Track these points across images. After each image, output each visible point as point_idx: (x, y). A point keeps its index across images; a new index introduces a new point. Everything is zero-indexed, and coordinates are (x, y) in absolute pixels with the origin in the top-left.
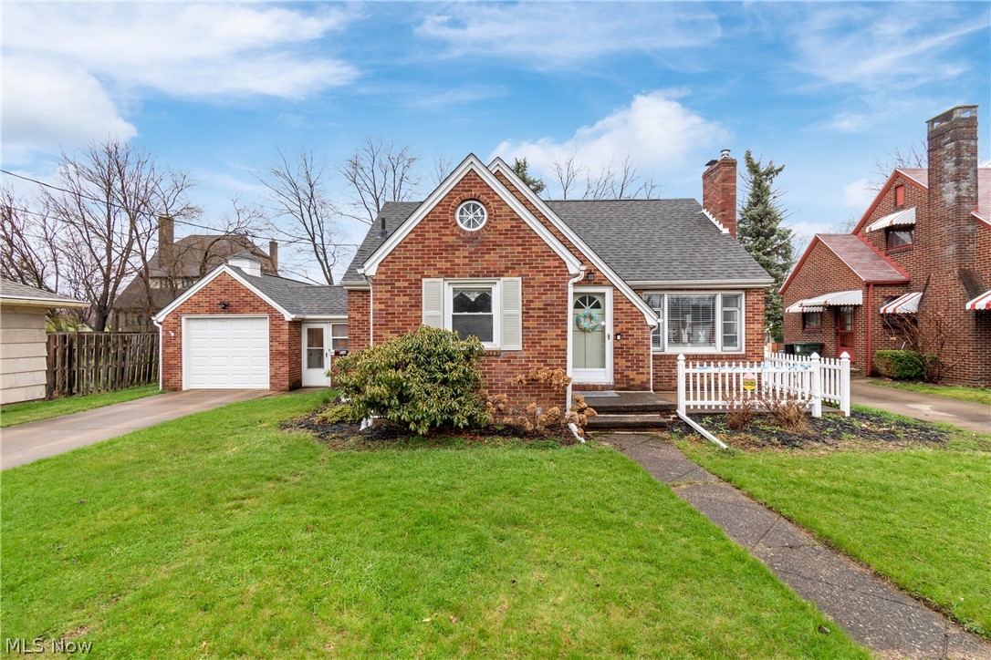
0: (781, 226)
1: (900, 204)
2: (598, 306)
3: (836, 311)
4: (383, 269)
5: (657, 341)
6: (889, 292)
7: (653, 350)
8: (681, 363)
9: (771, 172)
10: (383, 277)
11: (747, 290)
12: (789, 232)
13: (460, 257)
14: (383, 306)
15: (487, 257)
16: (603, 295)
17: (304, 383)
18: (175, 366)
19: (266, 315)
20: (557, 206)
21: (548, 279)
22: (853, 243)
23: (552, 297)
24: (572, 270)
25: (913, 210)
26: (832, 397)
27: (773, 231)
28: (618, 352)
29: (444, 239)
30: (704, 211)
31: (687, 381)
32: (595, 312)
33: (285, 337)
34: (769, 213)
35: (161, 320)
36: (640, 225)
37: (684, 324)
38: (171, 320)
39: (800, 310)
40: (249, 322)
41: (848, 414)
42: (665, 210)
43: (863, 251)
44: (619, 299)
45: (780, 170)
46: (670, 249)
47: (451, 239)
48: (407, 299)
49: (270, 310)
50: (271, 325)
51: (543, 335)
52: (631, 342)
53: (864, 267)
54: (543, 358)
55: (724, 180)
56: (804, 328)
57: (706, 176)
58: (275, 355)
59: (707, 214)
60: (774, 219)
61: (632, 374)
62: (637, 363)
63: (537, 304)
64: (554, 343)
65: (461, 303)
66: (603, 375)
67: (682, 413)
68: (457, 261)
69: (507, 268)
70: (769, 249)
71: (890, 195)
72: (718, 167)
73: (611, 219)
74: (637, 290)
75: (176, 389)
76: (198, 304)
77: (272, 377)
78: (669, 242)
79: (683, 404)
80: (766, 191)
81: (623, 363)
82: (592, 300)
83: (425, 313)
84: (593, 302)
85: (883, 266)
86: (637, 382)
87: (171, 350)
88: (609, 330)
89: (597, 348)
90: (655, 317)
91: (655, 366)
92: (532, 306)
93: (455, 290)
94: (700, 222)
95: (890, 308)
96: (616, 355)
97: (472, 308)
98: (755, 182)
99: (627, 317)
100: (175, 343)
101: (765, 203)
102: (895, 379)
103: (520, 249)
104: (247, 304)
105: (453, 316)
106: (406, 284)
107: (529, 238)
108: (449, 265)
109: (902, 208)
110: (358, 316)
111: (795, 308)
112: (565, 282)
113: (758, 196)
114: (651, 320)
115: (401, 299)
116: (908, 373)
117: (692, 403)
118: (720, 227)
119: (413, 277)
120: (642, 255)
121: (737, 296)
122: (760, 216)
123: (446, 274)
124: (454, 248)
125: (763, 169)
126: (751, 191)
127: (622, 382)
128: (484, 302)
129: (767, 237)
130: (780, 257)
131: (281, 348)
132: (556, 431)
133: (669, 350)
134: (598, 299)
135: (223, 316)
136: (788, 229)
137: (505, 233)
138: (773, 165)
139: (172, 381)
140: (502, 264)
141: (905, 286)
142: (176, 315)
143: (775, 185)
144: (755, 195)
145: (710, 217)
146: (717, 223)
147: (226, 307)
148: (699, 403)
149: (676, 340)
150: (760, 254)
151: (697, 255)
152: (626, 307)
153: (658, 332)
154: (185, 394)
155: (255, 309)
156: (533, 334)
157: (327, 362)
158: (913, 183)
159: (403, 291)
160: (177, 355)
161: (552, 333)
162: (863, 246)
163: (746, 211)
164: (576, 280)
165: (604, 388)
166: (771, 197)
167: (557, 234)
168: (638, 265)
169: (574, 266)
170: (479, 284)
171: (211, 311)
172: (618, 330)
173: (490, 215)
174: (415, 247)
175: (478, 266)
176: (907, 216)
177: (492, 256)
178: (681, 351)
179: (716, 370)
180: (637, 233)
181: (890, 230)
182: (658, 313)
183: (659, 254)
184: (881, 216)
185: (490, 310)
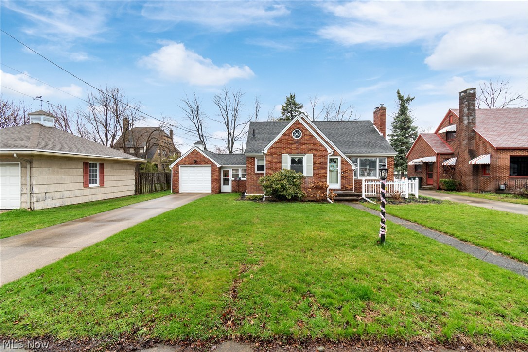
0: (413, 125)
1: (451, 123)
2: (335, 163)
3: (426, 164)
4: (269, 151)
5: (355, 175)
6: (446, 157)
7: (354, 178)
8: (363, 182)
9: (408, 100)
10: (269, 153)
11: (388, 157)
12: (416, 128)
13: (294, 147)
14: (269, 163)
15: (302, 147)
16: (337, 159)
17: (222, 191)
18: (177, 184)
19: (210, 165)
20: (317, 123)
21: (321, 154)
22: (435, 137)
23: (322, 160)
24: (329, 152)
25: (455, 125)
26: (412, 193)
27: (409, 127)
28: (342, 178)
29: (288, 141)
30: (374, 126)
31: (365, 187)
32: (334, 165)
33: (217, 173)
34: (407, 119)
35: (172, 167)
36: (350, 132)
37: (366, 170)
38: (176, 167)
39: (413, 164)
40: (203, 168)
41: (417, 198)
42: (359, 125)
43: (438, 140)
44: (343, 160)
45: (413, 99)
46: (360, 142)
47: (291, 142)
48: (277, 160)
49: (212, 163)
50: (212, 169)
51: (320, 172)
52: (347, 175)
53: (437, 147)
54: (320, 179)
55: (381, 116)
56: (415, 171)
57: (375, 113)
58: (213, 180)
59: (375, 127)
60: (410, 122)
61: (347, 186)
62: (349, 182)
63: (318, 162)
64: (323, 174)
65: (293, 161)
66: (338, 186)
67: (363, 197)
68: (292, 148)
69: (308, 151)
70: (407, 135)
71: (448, 119)
72: (379, 110)
73: (338, 129)
74: (349, 157)
75: (177, 192)
76: (185, 161)
77: (212, 188)
78: (360, 139)
79: (364, 195)
80: (406, 109)
81: (344, 182)
82: (333, 160)
83: (282, 165)
84: (333, 161)
85: (445, 147)
86: (349, 188)
87: (176, 178)
88: (339, 171)
89: (335, 177)
90: (355, 166)
91: (355, 183)
92: (316, 163)
93: (291, 158)
94: (372, 130)
95: (445, 163)
96: (342, 179)
97: (297, 163)
98: (401, 105)
99: (345, 166)
100: (177, 175)
101: (406, 114)
102: (445, 190)
103: (312, 145)
104: (203, 161)
105: (291, 166)
106: (276, 156)
107: (315, 141)
108: (290, 150)
109: (452, 124)
110: (250, 166)
111: (411, 163)
112: (327, 155)
113: (402, 111)
114: (354, 167)
115: (275, 160)
116: (450, 188)
117: (367, 194)
118: (380, 133)
119: (279, 153)
120: (350, 144)
121: (384, 159)
122: (403, 120)
123: (289, 152)
124: (292, 144)
125: (405, 98)
126: (399, 109)
127: (343, 188)
128: (300, 161)
129: (406, 130)
130: (412, 139)
131: (216, 177)
132: (324, 200)
133: (360, 178)
134: (336, 160)
135: (194, 165)
136: (416, 126)
137: (308, 140)
138: (410, 96)
139: (176, 189)
140: (307, 150)
141: (452, 155)
142: (177, 165)
143: (410, 106)
144: (401, 110)
145: (376, 129)
146: (378, 131)
147: (196, 162)
148: (369, 194)
149: (362, 175)
150: (403, 138)
151: (371, 144)
152: (345, 163)
153: (356, 172)
154: (180, 194)
155: (206, 163)
156: (317, 172)
157: (230, 183)
158: (455, 115)
159: (275, 158)
160: (178, 180)
161: (323, 171)
162: (438, 138)
163: (397, 118)
164: (330, 155)
165: (338, 190)
166: (409, 111)
167: (322, 138)
168: (349, 148)
169: (329, 150)
170: (300, 156)
171: (190, 164)
172: (342, 171)
173: (303, 134)
174: (279, 144)
175: (299, 150)
176: (452, 128)
177: (304, 147)
178: (363, 178)
179: (375, 183)
180: (348, 135)
181: (447, 133)
182: (356, 165)
183: (357, 144)
184: (444, 127)
185: (302, 164)
